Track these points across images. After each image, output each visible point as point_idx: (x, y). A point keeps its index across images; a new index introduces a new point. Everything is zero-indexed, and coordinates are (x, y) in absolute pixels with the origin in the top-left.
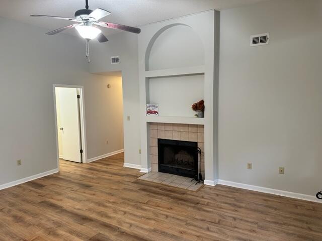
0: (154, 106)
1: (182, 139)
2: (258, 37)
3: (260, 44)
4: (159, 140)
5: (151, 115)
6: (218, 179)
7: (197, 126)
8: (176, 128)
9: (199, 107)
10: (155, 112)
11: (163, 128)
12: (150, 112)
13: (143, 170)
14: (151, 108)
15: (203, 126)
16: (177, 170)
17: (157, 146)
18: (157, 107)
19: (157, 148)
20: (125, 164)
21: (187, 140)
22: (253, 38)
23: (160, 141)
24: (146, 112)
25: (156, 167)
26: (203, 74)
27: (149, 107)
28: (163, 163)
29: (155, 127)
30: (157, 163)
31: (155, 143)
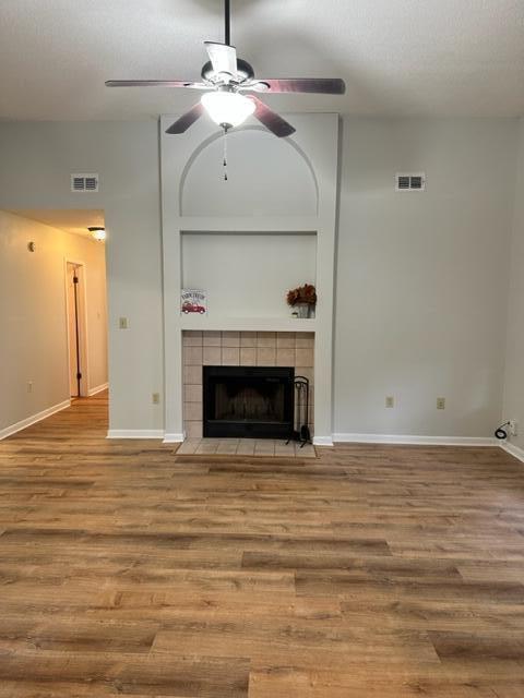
0: (197, 296)
1: (261, 364)
2: (407, 178)
3: (410, 189)
4: (206, 369)
5: (191, 314)
6: (333, 432)
7: (294, 335)
8: (247, 342)
9: (304, 298)
10: (200, 309)
11: (217, 341)
12: (188, 308)
13: (168, 439)
14: (190, 300)
15: (311, 335)
16: (249, 426)
17: (201, 382)
18: (203, 297)
19: (201, 387)
20: (110, 431)
21: (273, 365)
22: (400, 178)
23: (209, 372)
24: (179, 308)
25: (198, 428)
26: (315, 233)
27: (187, 296)
28: (213, 418)
29: (198, 341)
30: (201, 418)
31: (198, 377)
